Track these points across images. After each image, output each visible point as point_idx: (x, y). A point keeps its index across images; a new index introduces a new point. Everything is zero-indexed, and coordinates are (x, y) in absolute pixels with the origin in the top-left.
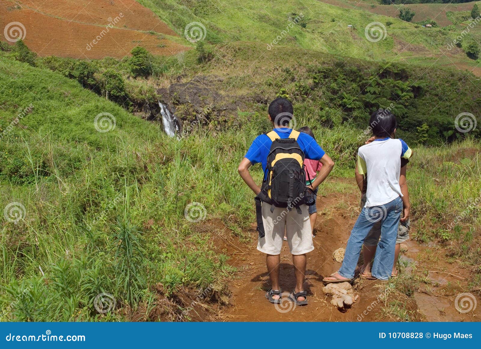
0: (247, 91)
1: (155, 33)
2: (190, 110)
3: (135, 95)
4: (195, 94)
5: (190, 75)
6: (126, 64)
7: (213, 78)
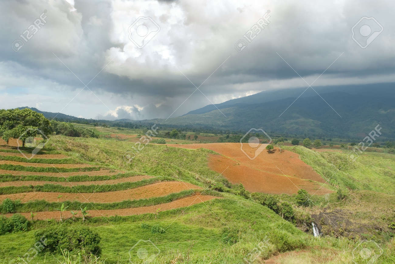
0: (368, 221)
1: (312, 180)
2: (331, 229)
3: (298, 216)
4: (335, 220)
5: (332, 208)
6: (294, 198)
7: (346, 211)
